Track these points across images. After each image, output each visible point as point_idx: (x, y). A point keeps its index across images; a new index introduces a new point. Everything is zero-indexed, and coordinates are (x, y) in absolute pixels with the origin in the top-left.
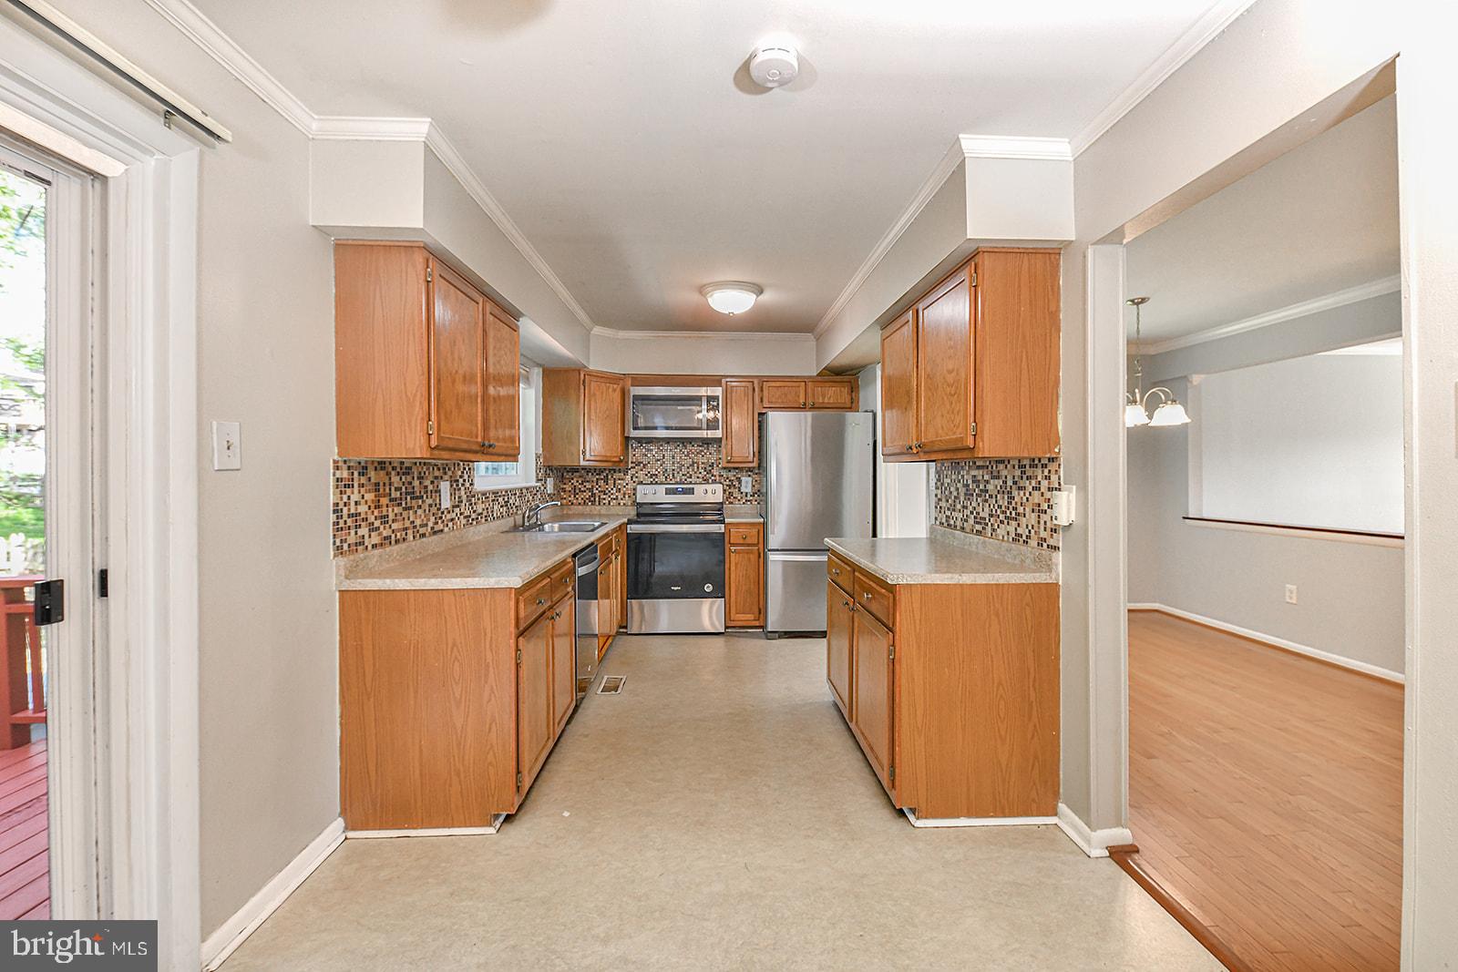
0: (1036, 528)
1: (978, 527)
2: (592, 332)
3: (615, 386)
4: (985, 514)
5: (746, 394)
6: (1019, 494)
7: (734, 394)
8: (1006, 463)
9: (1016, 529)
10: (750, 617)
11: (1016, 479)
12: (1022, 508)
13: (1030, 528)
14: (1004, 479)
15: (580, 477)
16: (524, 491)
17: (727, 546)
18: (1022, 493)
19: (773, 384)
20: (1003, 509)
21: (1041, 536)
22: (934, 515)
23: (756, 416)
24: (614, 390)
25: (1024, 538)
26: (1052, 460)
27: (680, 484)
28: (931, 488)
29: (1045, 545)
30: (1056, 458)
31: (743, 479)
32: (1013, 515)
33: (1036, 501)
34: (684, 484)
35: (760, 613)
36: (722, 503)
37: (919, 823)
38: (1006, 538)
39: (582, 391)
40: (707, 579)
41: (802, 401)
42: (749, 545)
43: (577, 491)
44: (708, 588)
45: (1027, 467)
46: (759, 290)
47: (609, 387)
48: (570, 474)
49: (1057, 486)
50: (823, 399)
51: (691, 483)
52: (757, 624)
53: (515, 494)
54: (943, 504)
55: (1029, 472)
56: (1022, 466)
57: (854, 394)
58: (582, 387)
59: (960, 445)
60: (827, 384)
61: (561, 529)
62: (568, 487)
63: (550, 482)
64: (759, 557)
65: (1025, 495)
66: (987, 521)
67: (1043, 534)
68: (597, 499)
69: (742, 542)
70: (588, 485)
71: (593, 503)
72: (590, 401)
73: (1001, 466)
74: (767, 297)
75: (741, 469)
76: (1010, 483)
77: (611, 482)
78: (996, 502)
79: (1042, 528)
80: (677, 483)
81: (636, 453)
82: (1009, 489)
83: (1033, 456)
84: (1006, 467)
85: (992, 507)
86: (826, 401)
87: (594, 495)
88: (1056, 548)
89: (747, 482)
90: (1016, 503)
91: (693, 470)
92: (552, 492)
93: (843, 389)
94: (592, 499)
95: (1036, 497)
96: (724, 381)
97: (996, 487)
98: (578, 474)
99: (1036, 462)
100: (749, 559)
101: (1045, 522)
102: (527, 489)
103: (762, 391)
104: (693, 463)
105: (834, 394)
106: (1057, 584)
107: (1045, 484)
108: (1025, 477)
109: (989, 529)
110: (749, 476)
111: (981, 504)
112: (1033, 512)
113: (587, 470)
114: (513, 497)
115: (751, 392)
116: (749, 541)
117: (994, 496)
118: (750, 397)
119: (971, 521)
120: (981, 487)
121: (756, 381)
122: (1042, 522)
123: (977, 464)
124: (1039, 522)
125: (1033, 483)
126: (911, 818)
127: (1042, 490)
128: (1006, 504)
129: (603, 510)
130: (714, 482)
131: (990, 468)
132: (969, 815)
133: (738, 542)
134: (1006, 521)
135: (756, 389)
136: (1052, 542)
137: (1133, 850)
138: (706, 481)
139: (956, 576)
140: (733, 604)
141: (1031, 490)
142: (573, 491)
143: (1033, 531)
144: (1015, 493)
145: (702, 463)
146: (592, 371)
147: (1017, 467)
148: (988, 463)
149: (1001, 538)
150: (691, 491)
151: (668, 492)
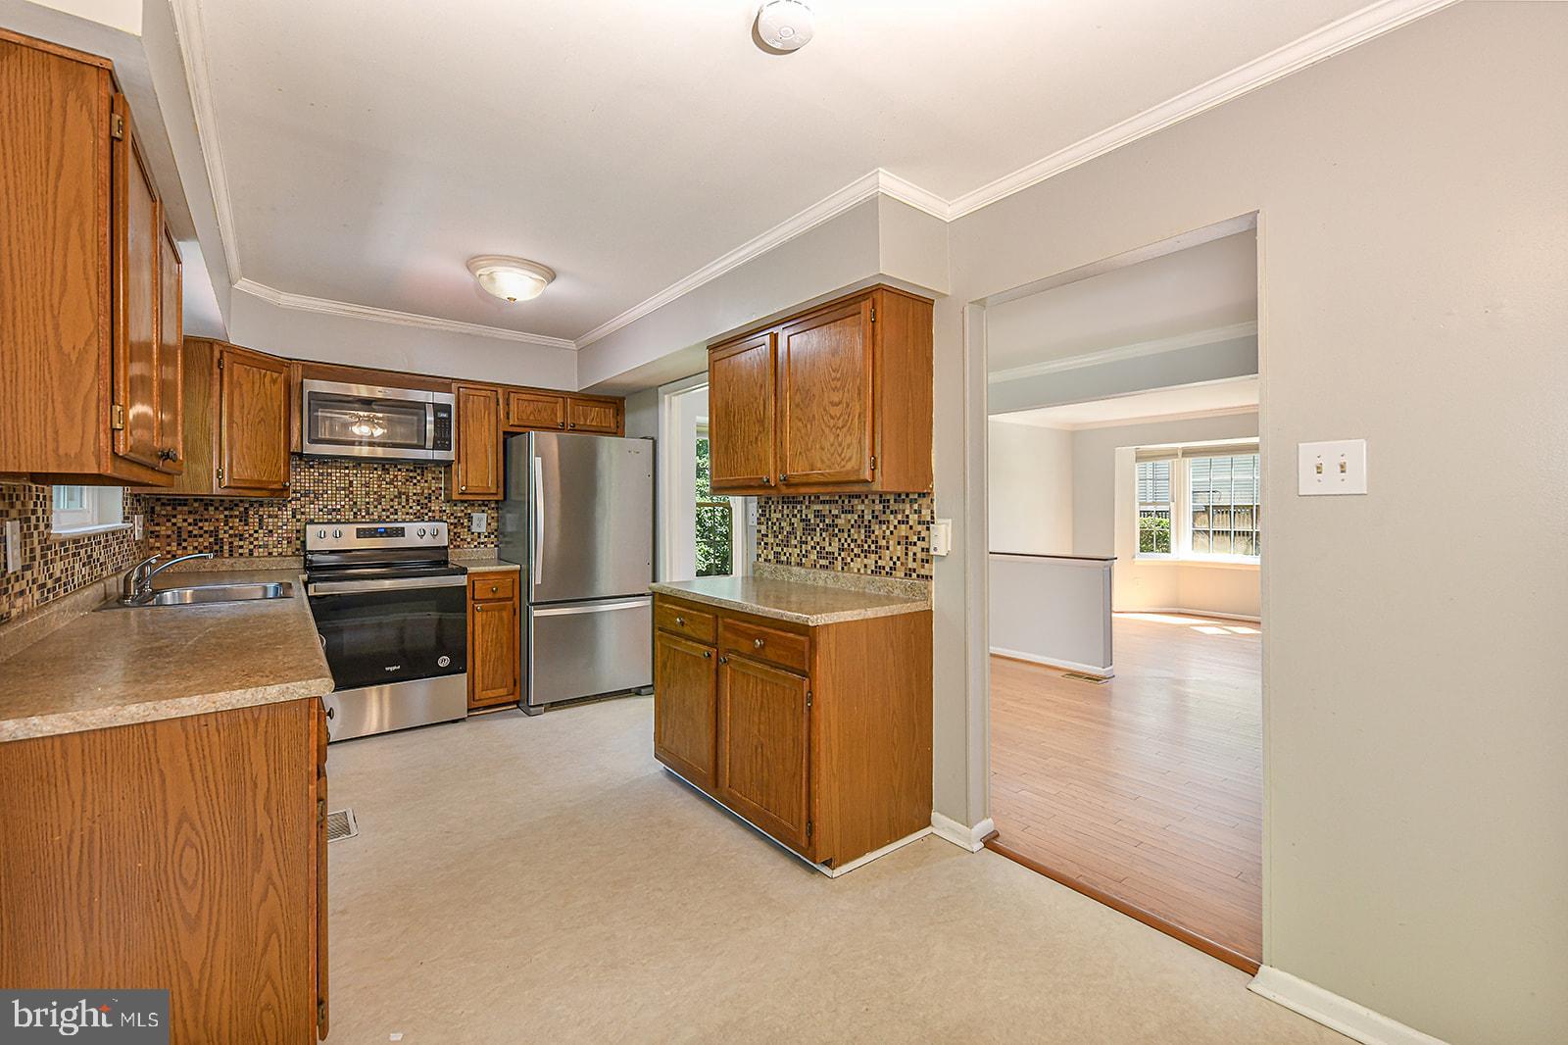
0: (903, 559)
1: (823, 562)
2: (236, 286)
3: (275, 375)
4: (834, 548)
5: (487, 407)
6: (880, 528)
7: (470, 405)
8: (863, 497)
9: (876, 562)
10: (502, 691)
11: (876, 513)
12: (884, 541)
13: (895, 559)
14: (860, 513)
15: (190, 512)
16: (110, 537)
17: (470, 603)
18: (884, 527)
19: (524, 397)
20: (859, 542)
21: (910, 566)
22: (755, 551)
23: (501, 433)
24: (274, 381)
25: (887, 569)
26: (922, 495)
27: (379, 522)
28: (750, 523)
29: (914, 575)
30: (929, 493)
31: (475, 515)
32: (873, 547)
33: (903, 534)
34: (384, 521)
35: (515, 685)
36: (446, 548)
37: (837, 872)
38: (862, 571)
39: (216, 376)
40: (441, 649)
41: (559, 421)
42: (500, 600)
43: (184, 536)
44: (444, 661)
45: (892, 502)
46: (551, 275)
47: (265, 376)
48: (169, 508)
49: (929, 519)
50: (586, 420)
51: (396, 521)
52: (511, 698)
53: (100, 543)
54: (770, 539)
55: (893, 506)
56: (884, 502)
57: (619, 418)
58: (216, 371)
59: (853, 478)
60: (591, 404)
61: (198, 600)
62: (163, 530)
63: (138, 519)
64: (515, 614)
65: (888, 528)
66: (836, 555)
67: (911, 565)
68: (226, 547)
69: (490, 596)
70: (207, 526)
71: (218, 554)
72: (231, 394)
73: (855, 501)
74: (559, 288)
75: (472, 504)
76: (868, 517)
77: (254, 520)
78: (849, 536)
79: (910, 559)
80: (373, 521)
81: (302, 479)
82: (866, 523)
83: (900, 490)
84: (863, 502)
85: (843, 541)
86: (588, 423)
87: (219, 541)
88: (928, 578)
89: (480, 520)
90: (877, 536)
91: (399, 504)
92: (141, 538)
93: (607, 410)
94: (216, 548)
95: (903, 529)
96: (454, 386)
97: (849, 521)
98: (185, 508)
99: (903, 497)
100: (501, 619)
101: (915, 554)
102: (113, 533)
103: (508, 405)
104: (400, 493)
105: (595, 415)
106: (931, 610)
107: (913, 518)
108: (888, 511)
109: (839, 564)
110: (483, 511)
111: (827, 539)
112: (899, 543)
113: (207, 502)
114: (97, 547)
115: (493, 405)
116: (500, 595)
117: (846, 531)
118: (493, 410)
119: (813, 556)
120: (827, 522)
121: (500, 391)
122: (911, 554)
123: (821, 498)
124: (906, 554)
125: (900, 517)
126: (825, 870)
127: (911, 523)
128: (863, 537)
129: (240, 564)
130: (432, 519)
131: (840, 502)
132: (872, 849)
133: (486, 597)
134: (862, 555)
135: (501, 401)
136: (923, 572)
137: (995, 835)
138: (420, 518)
139: (863, 611)
140: (478, 680)
141: (896, 523)
142: (175, 536)
143: (898, 563)
144: (875, 527)
145: (415, 494)
146: (234, 347)
147: (877, 502)
148: (837, 498)
149: (856, 571)
150: (400, 532)
151: (361, 534)
